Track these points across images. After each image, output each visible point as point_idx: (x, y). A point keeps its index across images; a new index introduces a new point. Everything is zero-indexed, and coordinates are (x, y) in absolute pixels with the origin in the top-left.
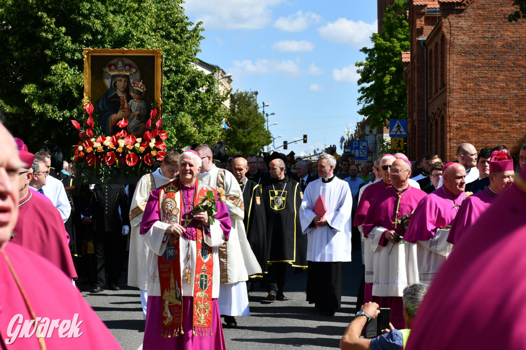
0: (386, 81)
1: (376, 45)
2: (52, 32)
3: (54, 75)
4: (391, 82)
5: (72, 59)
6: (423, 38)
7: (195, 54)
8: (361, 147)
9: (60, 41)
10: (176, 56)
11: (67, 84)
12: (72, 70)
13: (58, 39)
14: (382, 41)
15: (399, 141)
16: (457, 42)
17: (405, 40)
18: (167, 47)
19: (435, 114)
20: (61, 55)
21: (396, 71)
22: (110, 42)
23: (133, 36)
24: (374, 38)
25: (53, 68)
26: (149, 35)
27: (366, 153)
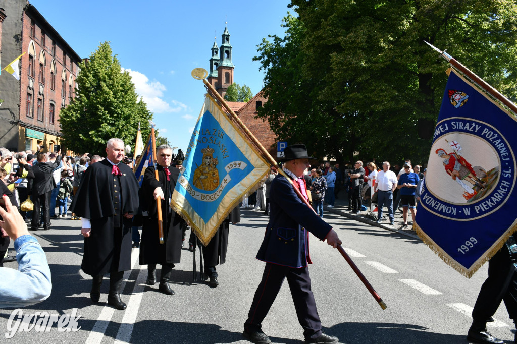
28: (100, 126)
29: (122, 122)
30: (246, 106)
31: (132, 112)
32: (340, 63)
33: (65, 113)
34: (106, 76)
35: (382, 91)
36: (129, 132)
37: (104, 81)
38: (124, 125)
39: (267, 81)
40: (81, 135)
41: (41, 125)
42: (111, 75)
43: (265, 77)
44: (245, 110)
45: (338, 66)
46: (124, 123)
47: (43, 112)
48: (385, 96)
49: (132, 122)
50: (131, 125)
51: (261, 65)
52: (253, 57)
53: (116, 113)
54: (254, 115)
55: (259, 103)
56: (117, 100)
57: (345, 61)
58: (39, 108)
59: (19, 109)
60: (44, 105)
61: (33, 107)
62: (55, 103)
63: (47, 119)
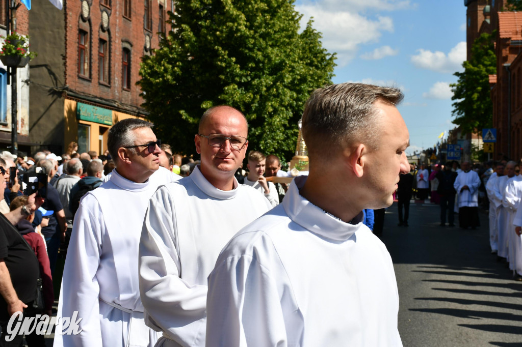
0: (474, 98)
1: (467, 70)
2: (225, 62)
3: (227, 94)
4: (479, 99)
5: (240, 82)
6: (507, 64)
7: (331, 78)
8: (455, 150)
9: (231, 68)
10: (318, 79)
11: (237, 101)
12: (240, 90)
13: (230, 67)
14: (471, 67)
15: (491, 145)
17: (490, 65)
18: (311, 72)
19: (517, 124)
20: (231, 79)
21: (482, 90)
22: (269, 68)
23: (286, 64)
24: (465, 65)
25: (226, 88)
26: (299, 63)
27: (459, 154)
28: (222, 92)
29: (267, 80)
31: (288, 56)
33: (151, 67)
36: (282, 101)
38: (272, 87)
40: (182, 112)
41: (106, 94)
46: (269, 80)
47: (110, 67)
49: (288, 79)
50: (285, 86)
53: (253, 59)
56: (256, 32)
58: (101, 58)
59: (65, 64)
60: (110, 52)
61: (90, 59)
62: (132, 46)
63: (117, 80)
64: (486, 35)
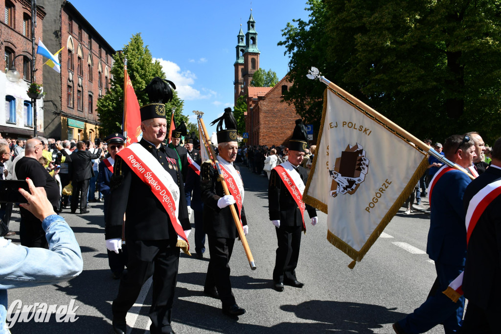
4: (240, 121)
6: (251, 108)
14: (236, 108)
15: (246, 139)
16: (263, 109)
17: (244, 108)
19: (255, 131)
21: (242, 118)
30: (272, 91)
32: (364, 44)
33: (102, 103)
34: (139, 67)
35: (409, 71)
37: (137, 72)
39: (292, 65)
40: (117, 123)
41: (81, 115)
42: (143, 65)
43: (290, 61)
44: (272, 95)
45: (362, 48)
47: (83, 103)
48: (412, 77)
51: (286, 49)
52: (278, 42)
54: (279, 99)
55: (284, 88)
57: (370, 43)
58: (79, 99)
59: (61, 100)
60: (83, 96)
61: (73, 99)
62: (93, 94)
63: (86, 109)
64: (242, 96)
